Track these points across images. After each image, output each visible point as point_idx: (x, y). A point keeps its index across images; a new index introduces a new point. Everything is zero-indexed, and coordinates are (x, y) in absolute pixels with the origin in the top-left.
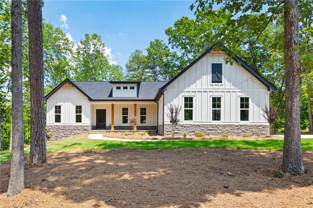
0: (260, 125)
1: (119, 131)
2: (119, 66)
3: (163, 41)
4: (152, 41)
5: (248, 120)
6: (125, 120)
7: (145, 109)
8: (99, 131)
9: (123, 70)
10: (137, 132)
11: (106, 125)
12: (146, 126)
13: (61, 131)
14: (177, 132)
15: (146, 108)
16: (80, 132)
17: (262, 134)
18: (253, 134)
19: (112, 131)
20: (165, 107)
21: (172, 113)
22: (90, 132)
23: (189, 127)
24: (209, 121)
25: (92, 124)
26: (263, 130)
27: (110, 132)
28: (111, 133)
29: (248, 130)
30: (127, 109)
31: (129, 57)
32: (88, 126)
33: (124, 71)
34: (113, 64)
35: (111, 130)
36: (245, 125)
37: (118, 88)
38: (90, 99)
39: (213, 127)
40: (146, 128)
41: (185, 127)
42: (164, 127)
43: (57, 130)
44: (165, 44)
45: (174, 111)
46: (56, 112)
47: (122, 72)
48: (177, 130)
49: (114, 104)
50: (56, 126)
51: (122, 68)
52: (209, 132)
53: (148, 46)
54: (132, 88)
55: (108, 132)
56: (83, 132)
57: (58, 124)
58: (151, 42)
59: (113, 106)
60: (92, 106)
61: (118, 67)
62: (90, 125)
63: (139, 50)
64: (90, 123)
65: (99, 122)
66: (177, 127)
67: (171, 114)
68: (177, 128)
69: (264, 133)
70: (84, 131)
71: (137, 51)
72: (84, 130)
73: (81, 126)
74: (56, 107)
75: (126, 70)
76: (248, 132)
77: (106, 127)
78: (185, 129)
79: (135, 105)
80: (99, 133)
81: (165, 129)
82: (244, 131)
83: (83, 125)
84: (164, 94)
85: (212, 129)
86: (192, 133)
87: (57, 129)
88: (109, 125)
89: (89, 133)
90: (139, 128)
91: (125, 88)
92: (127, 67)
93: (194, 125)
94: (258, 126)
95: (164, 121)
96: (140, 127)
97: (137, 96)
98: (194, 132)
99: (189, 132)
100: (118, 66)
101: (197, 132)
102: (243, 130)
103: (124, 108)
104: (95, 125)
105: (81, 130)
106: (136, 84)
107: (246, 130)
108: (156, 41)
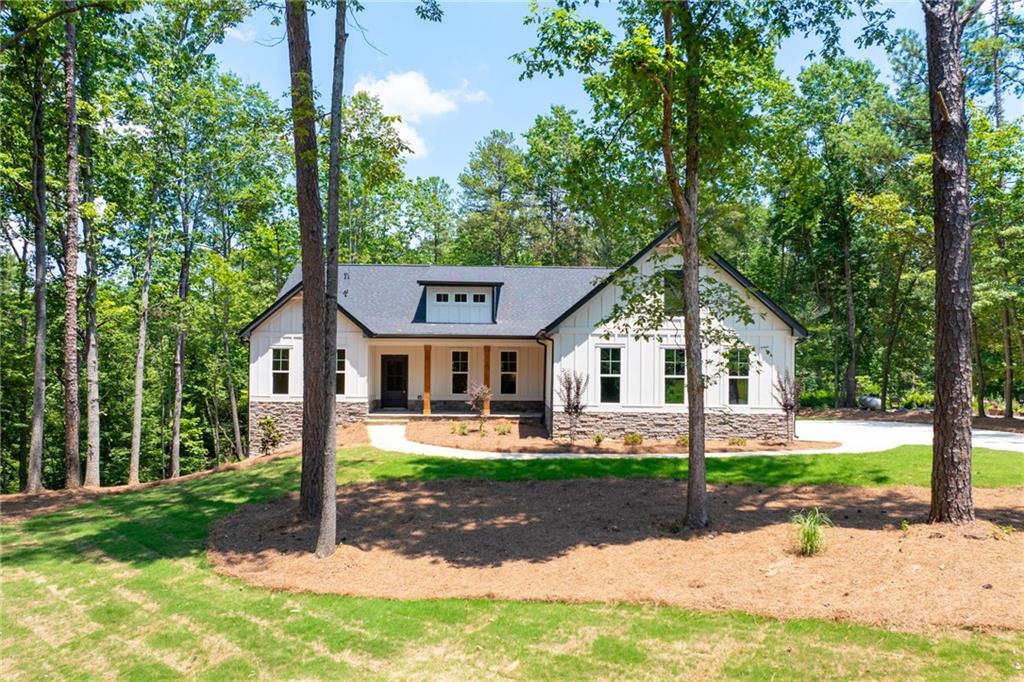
0: (773, 415)
1: (445, 417)
2: (438, 178)
3: (576, 113)
4: (543, 115)
5: (746, 402)
6: (460, 384)
7: (513, 356)
8: (392, 418)
9: (450, 193)
10: (491, 421)
11: (409, 398)
12: (517, 402)
13: (289, 417)
14: (583, 429)
15: (515, 353)
16: (341, 419)
17: (778, 435)
18: (758, 435)
19: (425, 418)
20: (555, 365)
21: (569, 389)
22: (367, 420)
23: (611, 418)
24: (656, 405)
25: (371, 395)
26: (781, 426)
27: (421, 419)
28: (423, 423)
29: (745, 426)
30: (465, 355)
31: (472, 155)
32: (362, 404)
33: (453, 196)
34: (419, 178)
35: (422, 413)
36: (739, 415)
37: (442, 298)
38: (368, 334)
39: (665, 419)
40: (516, 405)
41: (602, 418)
42: (554, 418)
43: (278, 415)
44: (583, 122)
45: (574, 385)
46: (276, 366)
47: (449, 200)
48: (583, 426)
49: (430, 347)
50: (277, 403)
51: (447, 186)
52: (658, 429)
53: (530, 125)
54: (479, 298)
55: (415, 419)
56: (348, 419)
57: (281, 398)
58: (540, 118)
59: (428, 350)
60: (373, 349)
61: (435, 184)
62: (366, 400)
63: (503, 132)
64: (366, 395)
65: (389, 389)
66: (582, 418)
67: (565, 392)
68: (582, 422)
69: (782, 432)
70: (352, 417)
71: (496, 134)
72: (351, 414)
73: (343, 403)
74: (276, 353)
75: (462, 190)
76: (746, 429)
77: (409, 403)
78: (601, 423)
79: (487, 349)
80: (392, 424)
81: (554, 423)
82: (736, 428)
83: (345, 400)
84: (552, 340)
85: (664, 422)
86: (617, 434)
87: (279, 413)
88: (416, 399)
89: (366, 424)
90: (498, 407)
91: (461, 298)
92: (464, 183)
93: (622, 415)
94: (769, 417)
95: (554, 403)
96: (501, 402)
97: (490, 321)
98: (623, 429)
99: (611, 431)
100: (434, 180)
101: (630, 430)
102: (734, 425)
103: (458, 353)
104: (379, 397)
105: (342, 415)
106: (491, 288)
107: (741, 426)
108: (556, 111)
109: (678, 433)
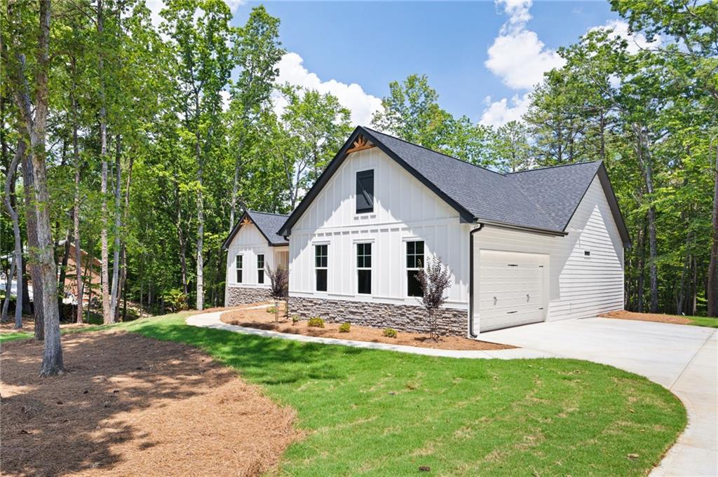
0: (447, 309)
5: (422, 294)
13: (242, 297)
17: (453, 331)
23: (321, 304)
24: (352, 295)
29: (421, 319)
36: (415, 308)
38: (270, 244)
39: (356, 307)
41: (315, 304)
42: (289, 302)
46: (238, 266)
50: (237, 288)
52: (352, 316)
57: (239, 285)
66: (304, 303)
68: (304, 306)
69: (456, 329)
72: (266, 296)
73: (263, 289)
74: (238, 258)
76: (422, 323)
78: (315, 307)
81: (290, 306)
82: (412, 321)
83: (265, 287)
85: (356, 310)
87: (239, 294)
93: (328, 302)
94: (444, 311)
98: (328, 314)
102: (411, 317)
105: (263, 297)
107: (417, 318)
109: (366, 320)
